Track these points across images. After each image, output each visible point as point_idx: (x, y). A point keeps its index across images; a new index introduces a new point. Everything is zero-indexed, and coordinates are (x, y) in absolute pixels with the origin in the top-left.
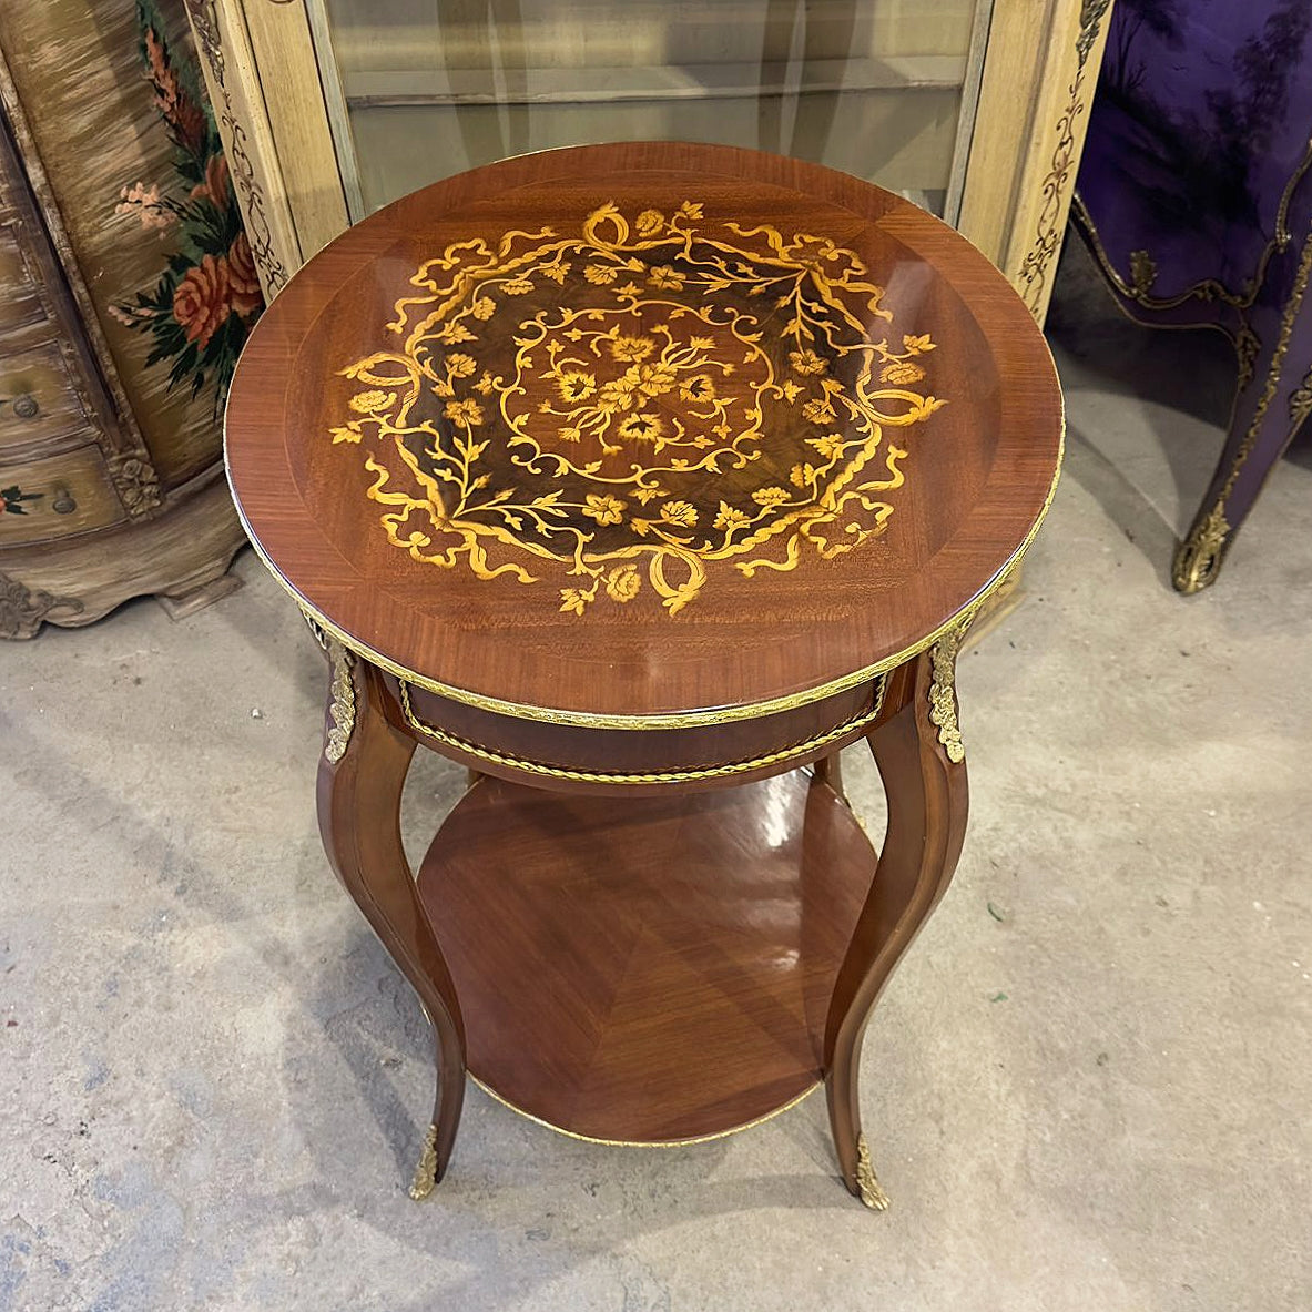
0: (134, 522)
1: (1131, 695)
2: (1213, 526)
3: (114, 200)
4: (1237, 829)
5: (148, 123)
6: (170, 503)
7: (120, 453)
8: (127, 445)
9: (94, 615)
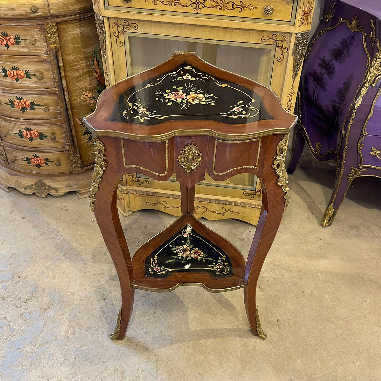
0: (74, 173)
1: (305, 246)
2: (330, 209)
3: (81, 94)
4: (325, 279)
5: (92, 79)
6: (83, 170)
7: (73, 154)
8: (75, 153)
9: (60, 194)
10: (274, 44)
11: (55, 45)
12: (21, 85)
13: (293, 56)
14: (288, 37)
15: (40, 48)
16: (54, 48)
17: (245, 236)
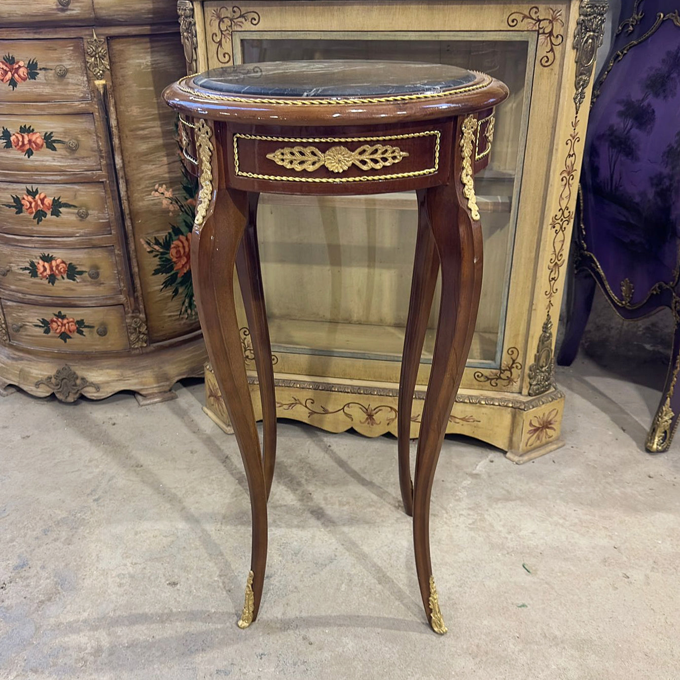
0: (133, 352)
1: (618, 489)
2: (665, 412)
3: (151, 188)
4: (674, 551)
5: (173, 160)
6: (151, 348)
7: (133, 312)
8: (136, 310)
9: (103, 395)
10: (534, 29)
11: (103, 82)
12: (36, 163)
13: (575, 50)
14: (563, 12)
15: (74, 87)
16: (101, 86)
17: (481, 469)
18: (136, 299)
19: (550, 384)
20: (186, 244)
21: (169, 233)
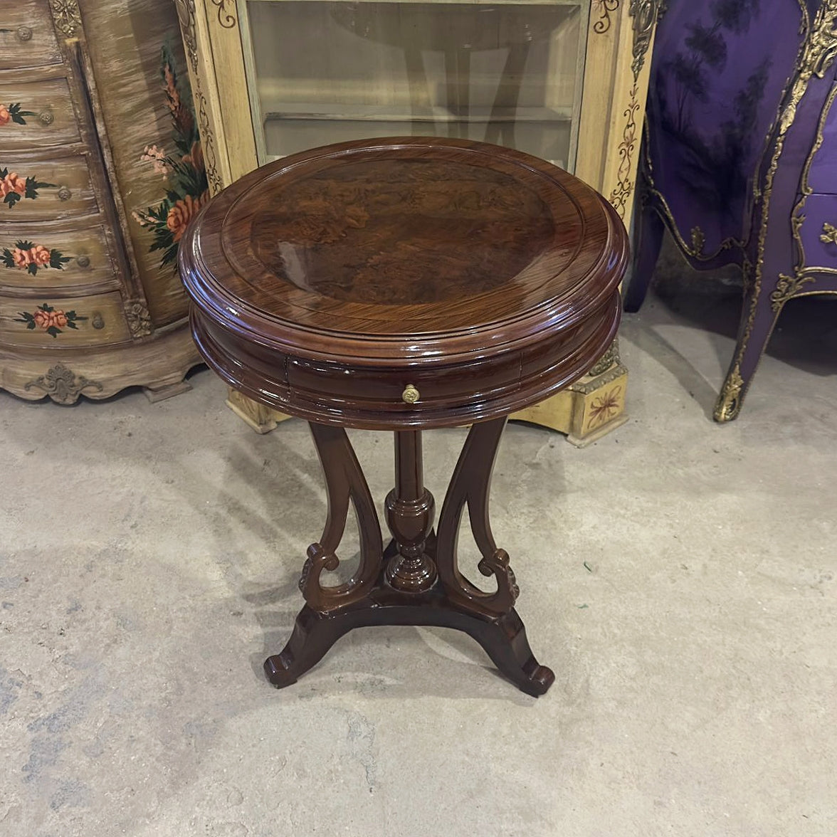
0: (135, 342)
1: (682, 469)
2: (733, 380)
3: (140, 152)
4: (734, 536)
5: (162, 114)
6: (156, 335)
7: (131, 298)
8: (135, 295)
9: (108, 393)
11: (75, 39)
12: (2, 139)
13: (632, 17)
15: (41, 49)
16: (73, 45)
17: (541, 457)
18: (134, 282)
19: (612, 361)
20: (184, 208)
21: (165, 200)
